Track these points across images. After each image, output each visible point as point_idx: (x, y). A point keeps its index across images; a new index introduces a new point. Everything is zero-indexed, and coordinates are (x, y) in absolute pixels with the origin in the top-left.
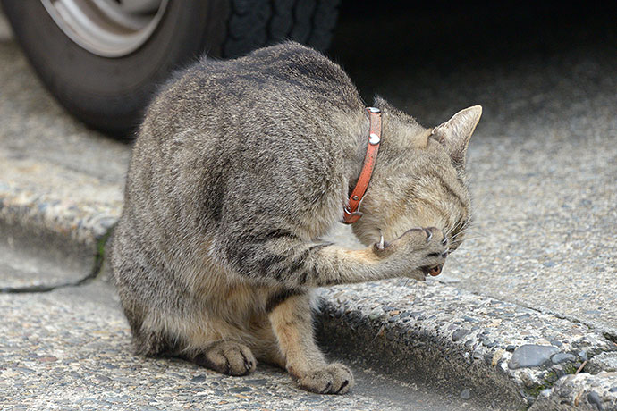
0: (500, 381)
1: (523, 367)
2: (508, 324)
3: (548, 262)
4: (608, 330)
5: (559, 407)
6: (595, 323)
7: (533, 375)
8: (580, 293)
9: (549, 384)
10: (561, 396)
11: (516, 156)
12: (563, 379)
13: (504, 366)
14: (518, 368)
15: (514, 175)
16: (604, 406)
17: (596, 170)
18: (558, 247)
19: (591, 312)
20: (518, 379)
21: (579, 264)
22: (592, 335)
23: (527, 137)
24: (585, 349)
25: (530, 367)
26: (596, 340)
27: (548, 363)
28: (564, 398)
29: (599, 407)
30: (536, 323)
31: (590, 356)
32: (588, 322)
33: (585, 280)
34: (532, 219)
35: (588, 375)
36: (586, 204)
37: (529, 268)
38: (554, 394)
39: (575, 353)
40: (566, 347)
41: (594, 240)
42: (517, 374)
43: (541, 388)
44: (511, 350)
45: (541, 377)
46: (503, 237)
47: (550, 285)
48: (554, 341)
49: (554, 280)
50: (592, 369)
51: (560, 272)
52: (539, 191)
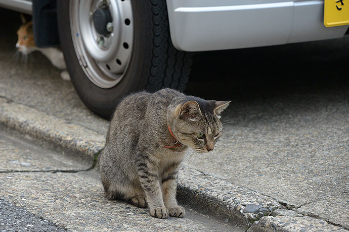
0: (240, 217)
1: (249, 212)
2: (244, 196)
3: (260, 174)
4: (280, 201)
5: (261, 228)
6: (276, 198)
7: (252, 215)
8: (271, 186)
9: (258, 219)
10: (262, 224)
11: (251, 135)
12: (263, 217)
13: (241, 211)
14: (246, 212)
15: (250, 142)
16: (277, 228)
17: (280, 142)
18: (264, 169)
19: (275, 194)
20: (246, 217)
21: (272, 175)
22: (275, 202)
23: (256, 128)
24: (272, 207)
25: (251, 212)
26: (276, 204)
27: (258, 211)
28: (263, 225)
29: (276, 229)
30: (254, 196)
31: (273, 210)
32: (273, 197)
33: (273, 182)
34: (255, 158)
35: (272, 217)
36: (276, 154)
37: (253, 176)
38: (259, 223)
39: (268, 208)
40: (265, 206)
41: (278, 167)
42: (246, 215)
43: (254, 220)
44: (245, 206)
45: (255, 216)
46: (244, 164)
47: (260, 183)
48: (260, 203)
49: (262, 181)
50: (274, 215)
51: (264, 178)
52: (259, 148)
